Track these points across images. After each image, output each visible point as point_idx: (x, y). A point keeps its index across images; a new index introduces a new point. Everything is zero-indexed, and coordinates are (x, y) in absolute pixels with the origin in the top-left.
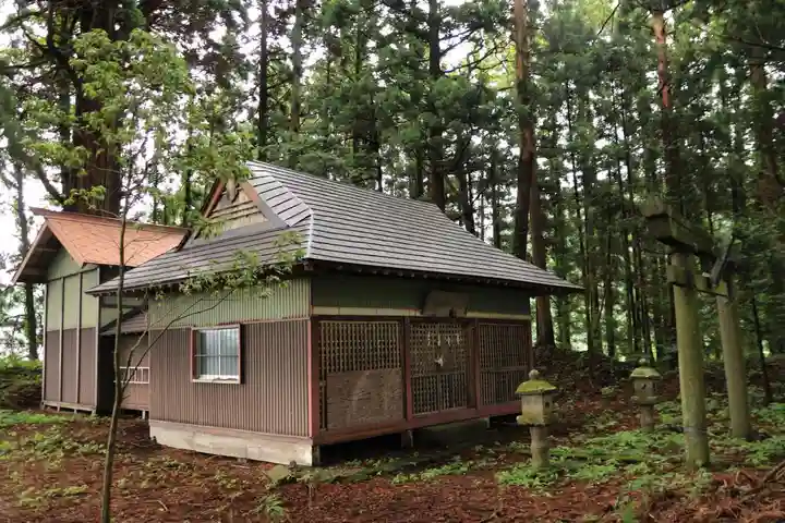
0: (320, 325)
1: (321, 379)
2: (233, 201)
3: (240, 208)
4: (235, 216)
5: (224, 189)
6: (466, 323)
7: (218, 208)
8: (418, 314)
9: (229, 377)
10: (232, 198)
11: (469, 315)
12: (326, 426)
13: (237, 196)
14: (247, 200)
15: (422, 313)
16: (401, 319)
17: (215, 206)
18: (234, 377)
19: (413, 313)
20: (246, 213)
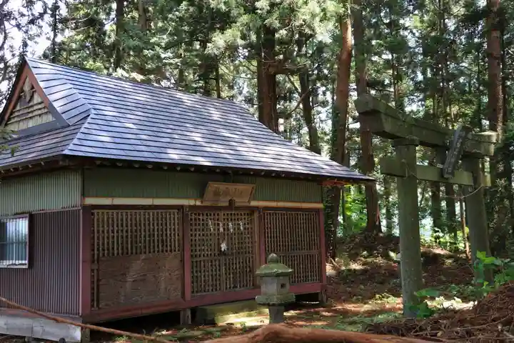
0: (93, 214)
1: (93, 262)
2: (30, 101)
3: (35, 108)
4: (30, 115)
5: (22, 91)
6: (252, 210)
7: (18, 108)
8: (198, 203)
9: (20, 262)
10: (28, 98)
11: (254, 203)
12: (98, 305)
13: (32, 97)
14: (40, 100)
15: (202, 202)
16: (180, 208)
17: (14, 107)
18: (24, 262)
19: (192, 202)
20: (40, 112)
